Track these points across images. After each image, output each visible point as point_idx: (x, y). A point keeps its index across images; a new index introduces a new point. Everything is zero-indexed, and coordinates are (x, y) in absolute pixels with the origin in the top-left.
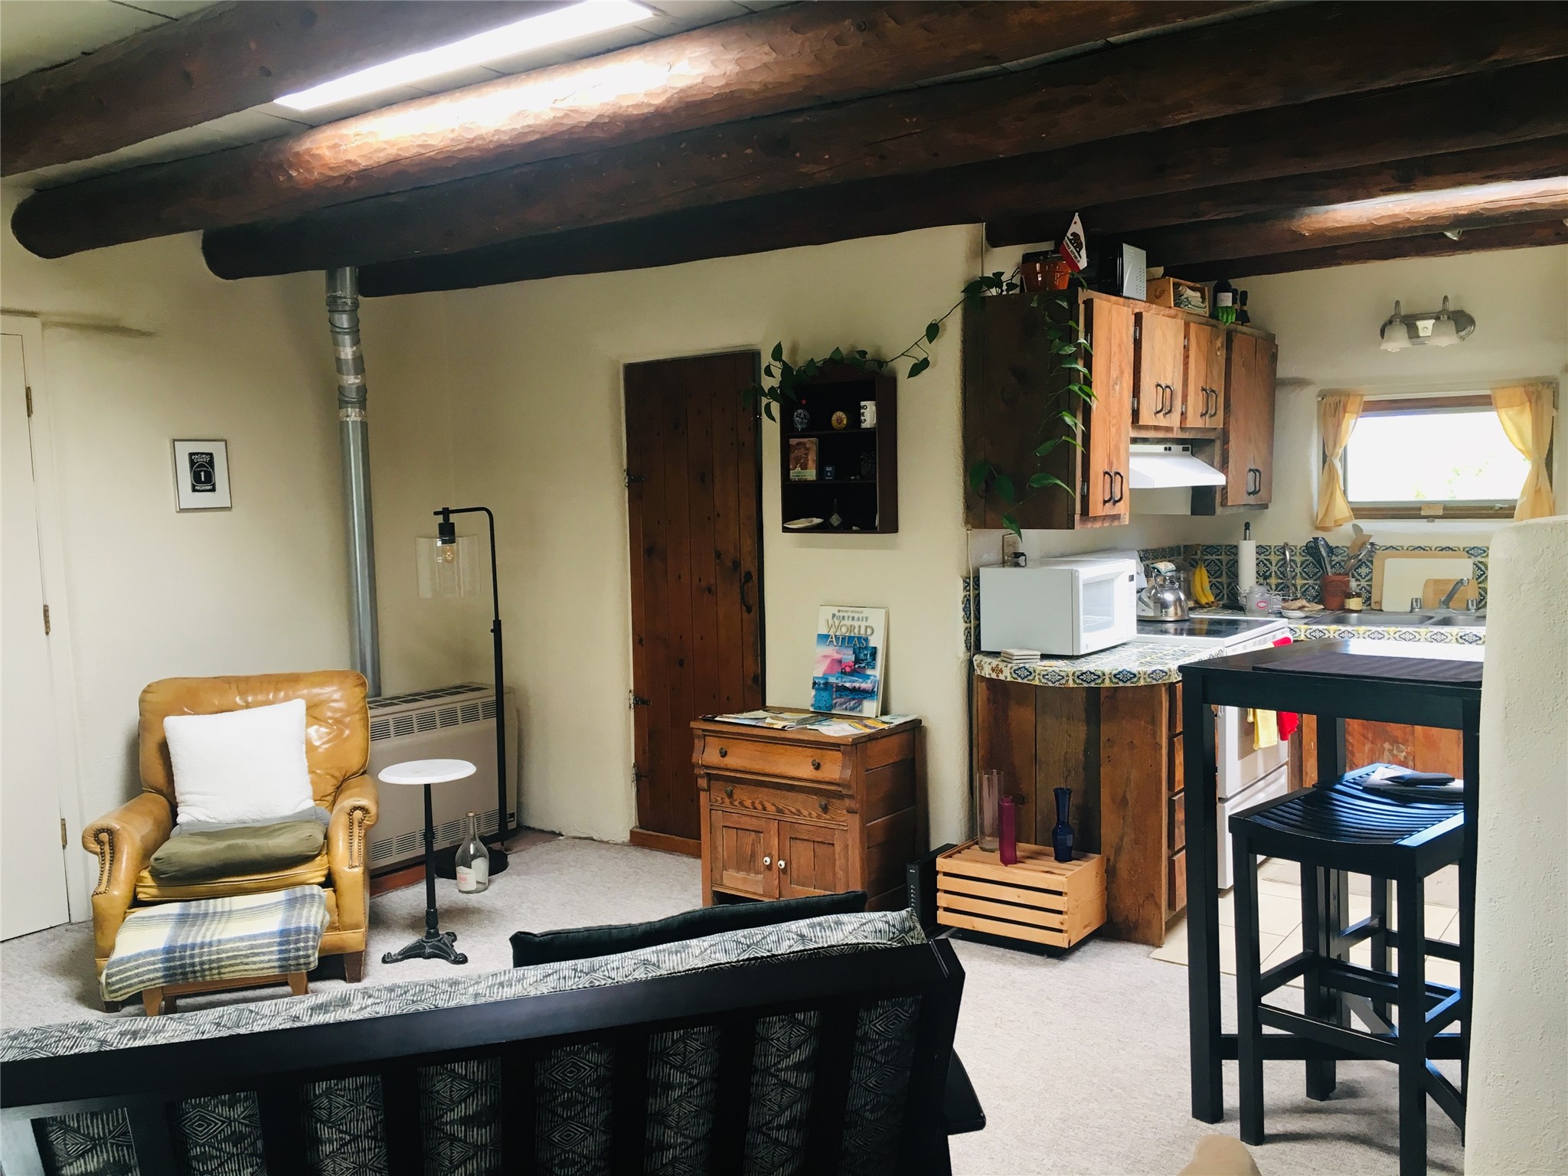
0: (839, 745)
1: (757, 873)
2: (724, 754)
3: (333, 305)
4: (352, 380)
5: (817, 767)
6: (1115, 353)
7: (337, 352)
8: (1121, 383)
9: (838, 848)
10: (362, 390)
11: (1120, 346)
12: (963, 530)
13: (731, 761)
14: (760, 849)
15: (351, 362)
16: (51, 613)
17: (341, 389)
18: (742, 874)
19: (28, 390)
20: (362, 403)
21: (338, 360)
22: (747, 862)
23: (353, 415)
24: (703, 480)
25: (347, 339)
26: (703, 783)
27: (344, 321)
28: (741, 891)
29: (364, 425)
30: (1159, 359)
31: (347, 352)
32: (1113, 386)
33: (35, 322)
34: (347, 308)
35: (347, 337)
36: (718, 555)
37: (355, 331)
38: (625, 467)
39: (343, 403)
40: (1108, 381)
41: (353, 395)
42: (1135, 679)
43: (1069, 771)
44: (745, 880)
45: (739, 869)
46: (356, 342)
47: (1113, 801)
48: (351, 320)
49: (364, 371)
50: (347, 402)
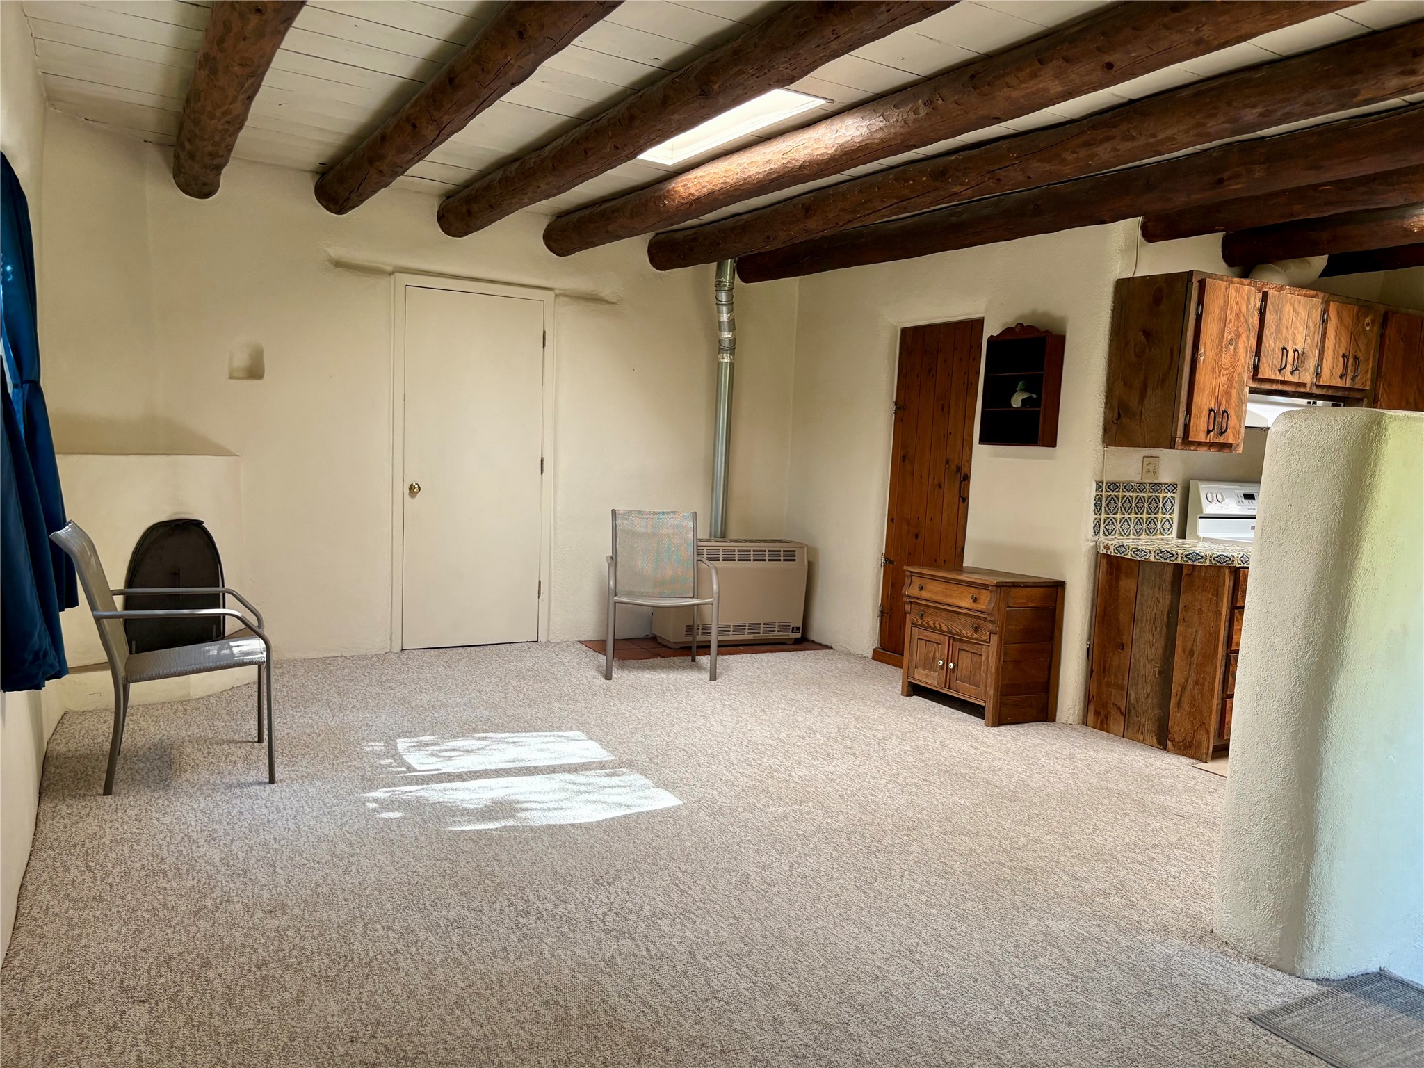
0: (988, 586)
1: (935, 671)
2: (921, 589)
3: (719, 286)
4: (726, 335)
5: (975, 600)
6: (1230, 321)
7: (719, 317)
8: (1237, 344)
9: (983, 658)
10: (733, 342)
11: (1237, 315)
12: (1100, 448)
13: (924, 594)
14: (938, 655)
15: (726, 324)
16: (544, 462)
17: (720, 341)
18: (926, 672)
19: (544, 332)
20: (732, 351)
21: (720, 322)
22: (930, 664)
23: (726, 359)
24: (943, 409)
25: (724, 309)
26: (908, 608)
27: (723, 297)
28: (924, 682)
29: (732, 366)
30: (1287, 328)
31: (725, 317)
32: (1227, 347)
33: (552, 294)
34: (726, 289)
35: (724, 307)
36: (947, 462)
37: (730, 304)
38: (894, 399)
39: (721, 350)
40: (1221, 342)
41: (726, 345)
42: (1202, 560)
43: (1156, 628)
44: (927, 676)
45: (925, 669)
46: (730, 311)
47: (1184, 651)
48: (728, 296)
49: (734, 329)
50: (724, 350)
